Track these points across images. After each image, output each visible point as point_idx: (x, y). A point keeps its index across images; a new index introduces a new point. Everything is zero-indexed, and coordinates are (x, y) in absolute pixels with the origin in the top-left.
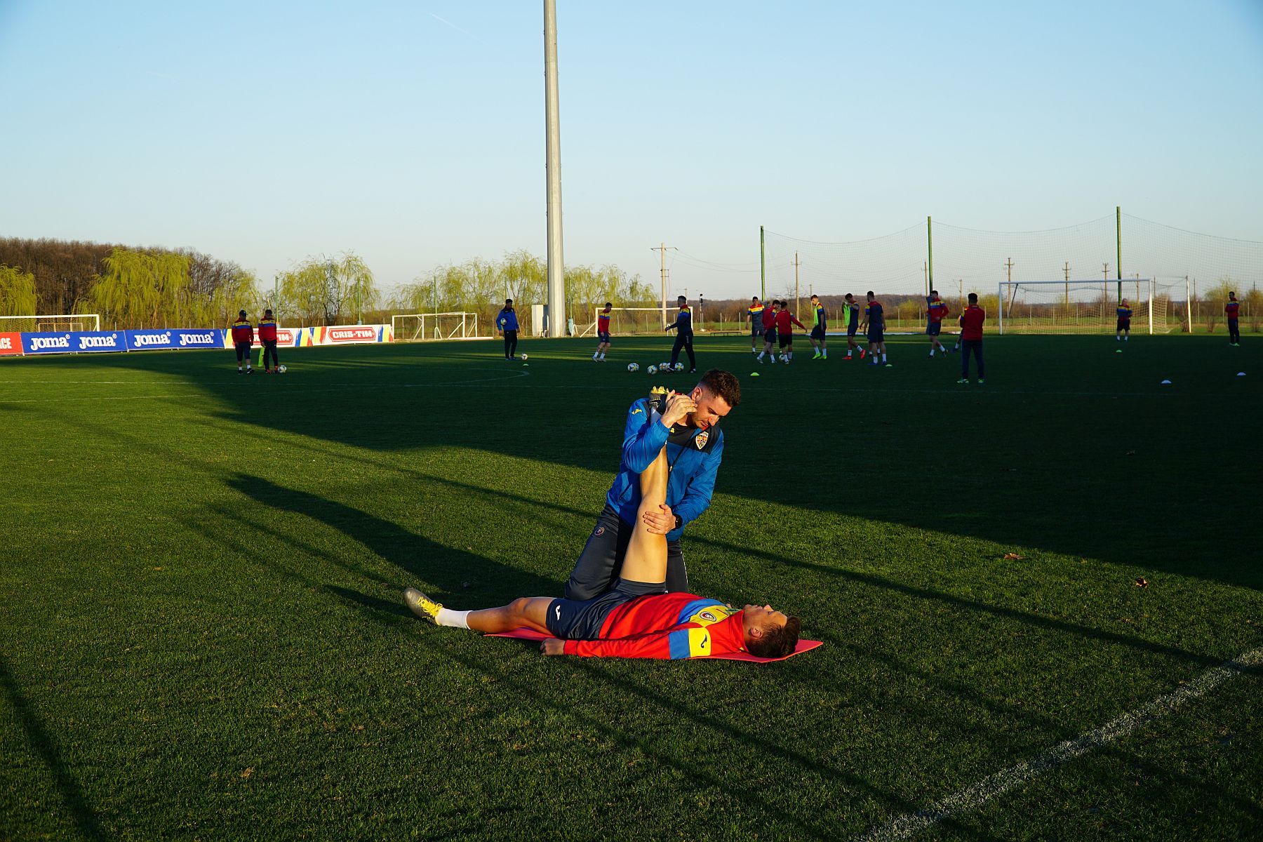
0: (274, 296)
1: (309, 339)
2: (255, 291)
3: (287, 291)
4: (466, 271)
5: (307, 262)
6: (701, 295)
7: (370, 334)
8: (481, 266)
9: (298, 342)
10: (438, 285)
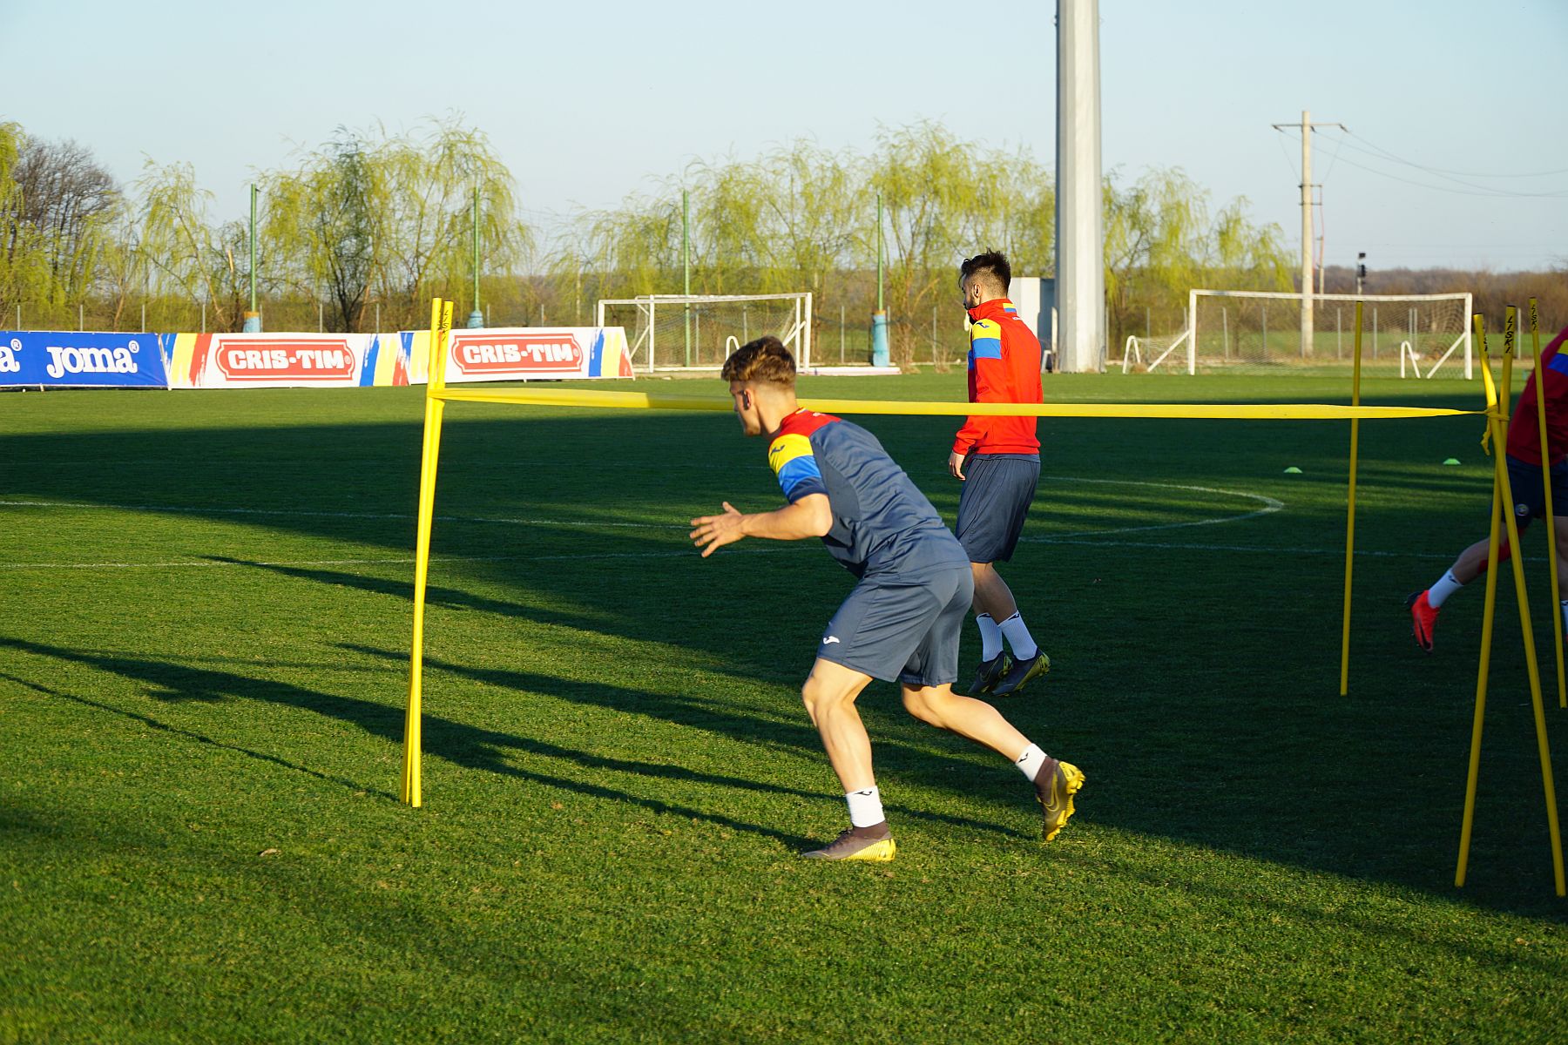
0: (241, 241)
1: (398, 365)
2: (194, 226)
3: (280, 227)
4: (771, 177)
5: (337, 145)
6: (1362, 255)
7: (565, 353)
8: (812, 164)
9: (368, 373)
10: (692, 212)
